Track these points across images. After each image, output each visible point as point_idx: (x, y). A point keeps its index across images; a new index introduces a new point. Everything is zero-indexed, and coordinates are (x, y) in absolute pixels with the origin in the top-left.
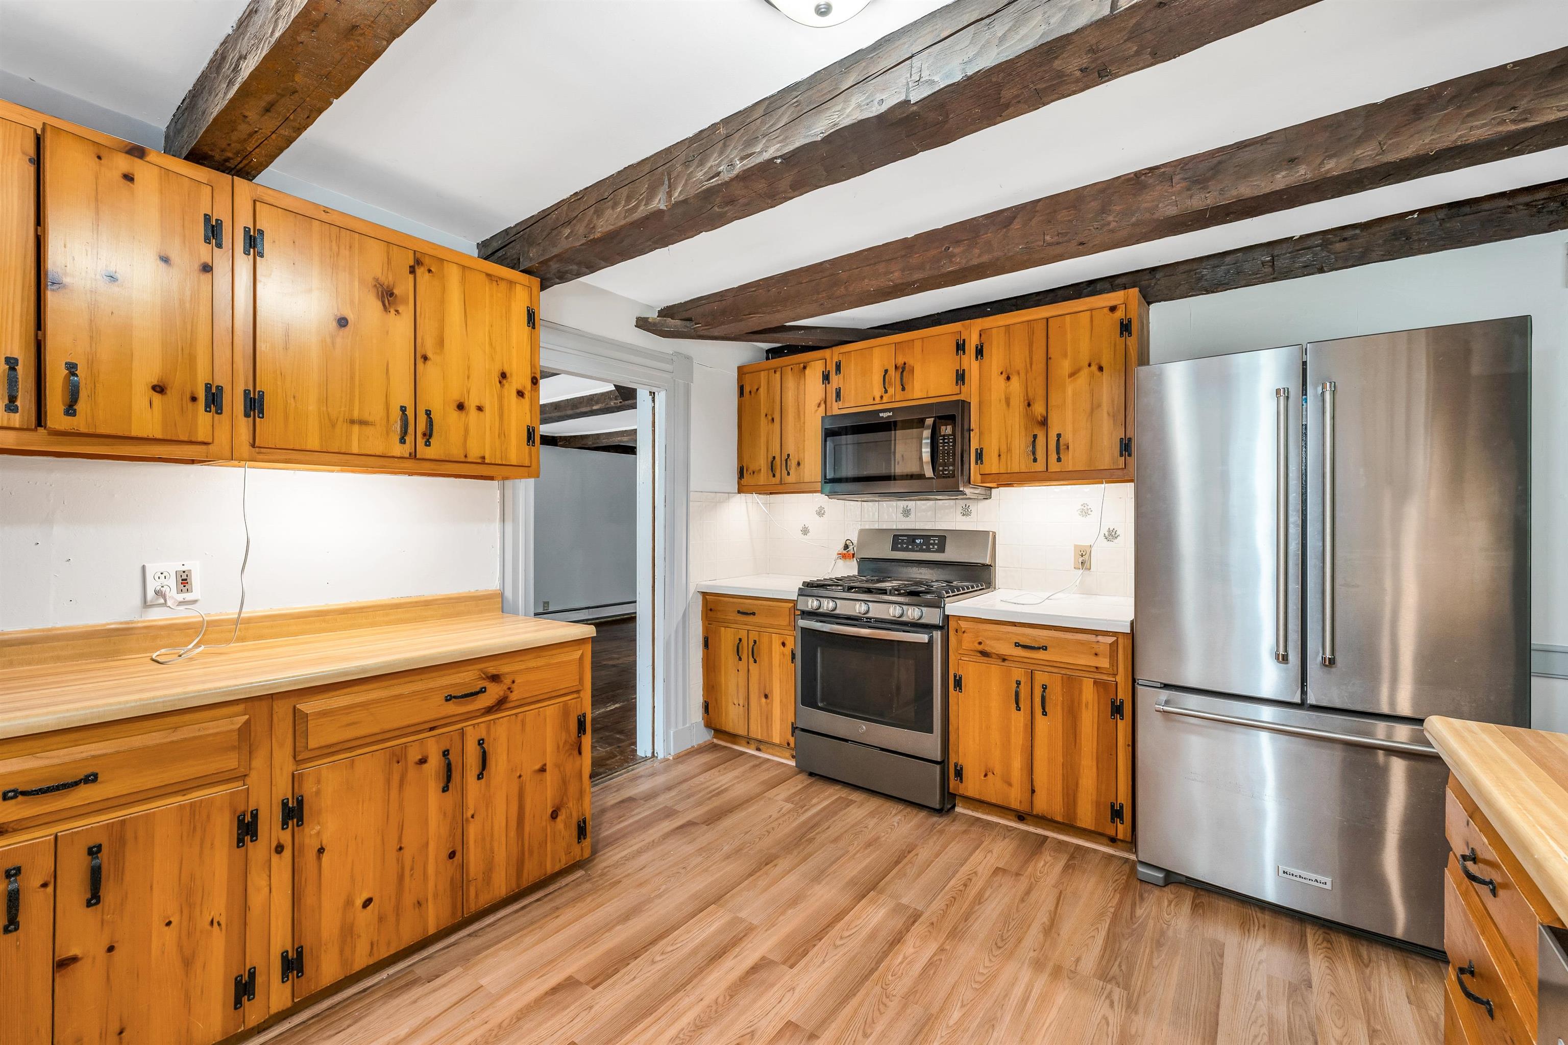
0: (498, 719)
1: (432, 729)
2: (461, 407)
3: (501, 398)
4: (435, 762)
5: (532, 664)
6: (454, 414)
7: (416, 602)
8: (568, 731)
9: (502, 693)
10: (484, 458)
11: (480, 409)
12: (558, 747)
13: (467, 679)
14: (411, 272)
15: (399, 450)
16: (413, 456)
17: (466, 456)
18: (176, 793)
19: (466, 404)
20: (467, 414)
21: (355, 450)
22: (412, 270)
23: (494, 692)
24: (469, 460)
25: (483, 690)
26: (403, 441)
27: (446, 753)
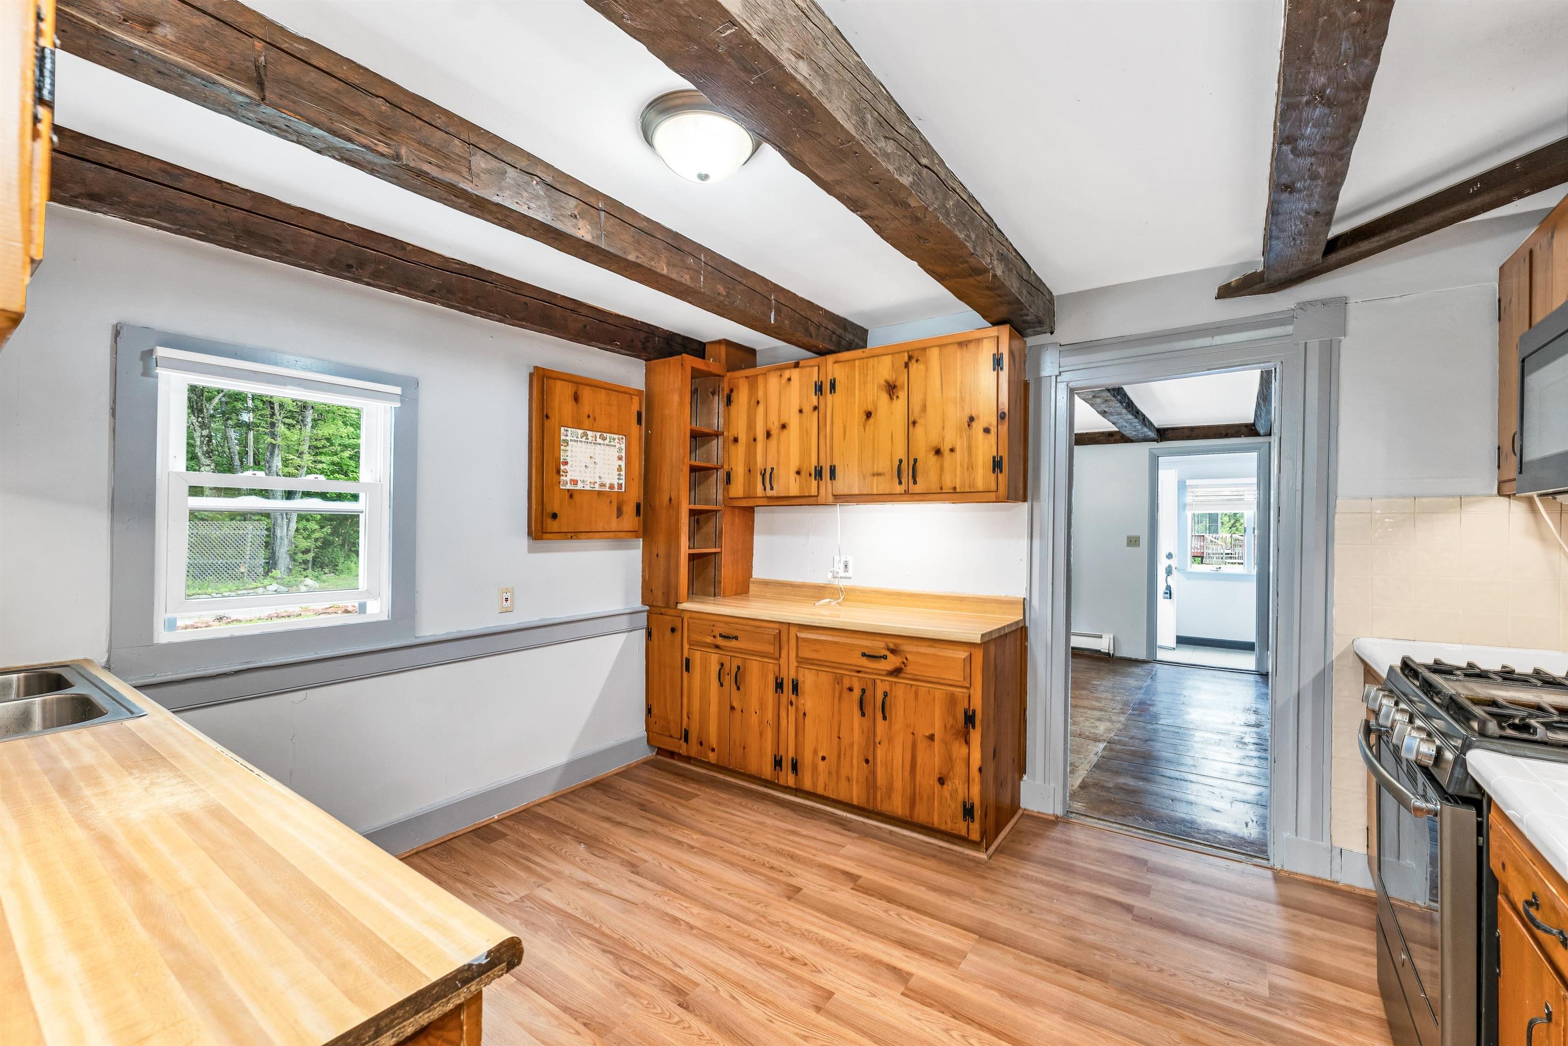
0: (898, 683)
1: (858, 672)
2: (938, 452)
3: (969, 438)
4: (857, 693)
5: (923, 650)
6: (933, 459)
7: (954, 597)
8: (955, 717)
9: (898, 665)
10: (955, 488)
11: (952, 450)
12: (946, 727)
13: (878, 646)
14: (906, 367)
15: (899, 489)
16: (907, 492)
17: (941, 488)
18: (760, 656)
19: (942, 450)
20: (942, 456)
21: (875, 492)
22: (907, 365)
23: (893, 662)
24: (944, 491)
25: (885, 657)
26: (900, 483)
27: (863, 691)
